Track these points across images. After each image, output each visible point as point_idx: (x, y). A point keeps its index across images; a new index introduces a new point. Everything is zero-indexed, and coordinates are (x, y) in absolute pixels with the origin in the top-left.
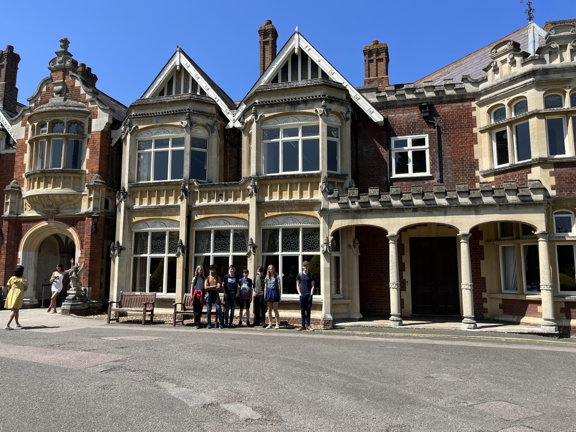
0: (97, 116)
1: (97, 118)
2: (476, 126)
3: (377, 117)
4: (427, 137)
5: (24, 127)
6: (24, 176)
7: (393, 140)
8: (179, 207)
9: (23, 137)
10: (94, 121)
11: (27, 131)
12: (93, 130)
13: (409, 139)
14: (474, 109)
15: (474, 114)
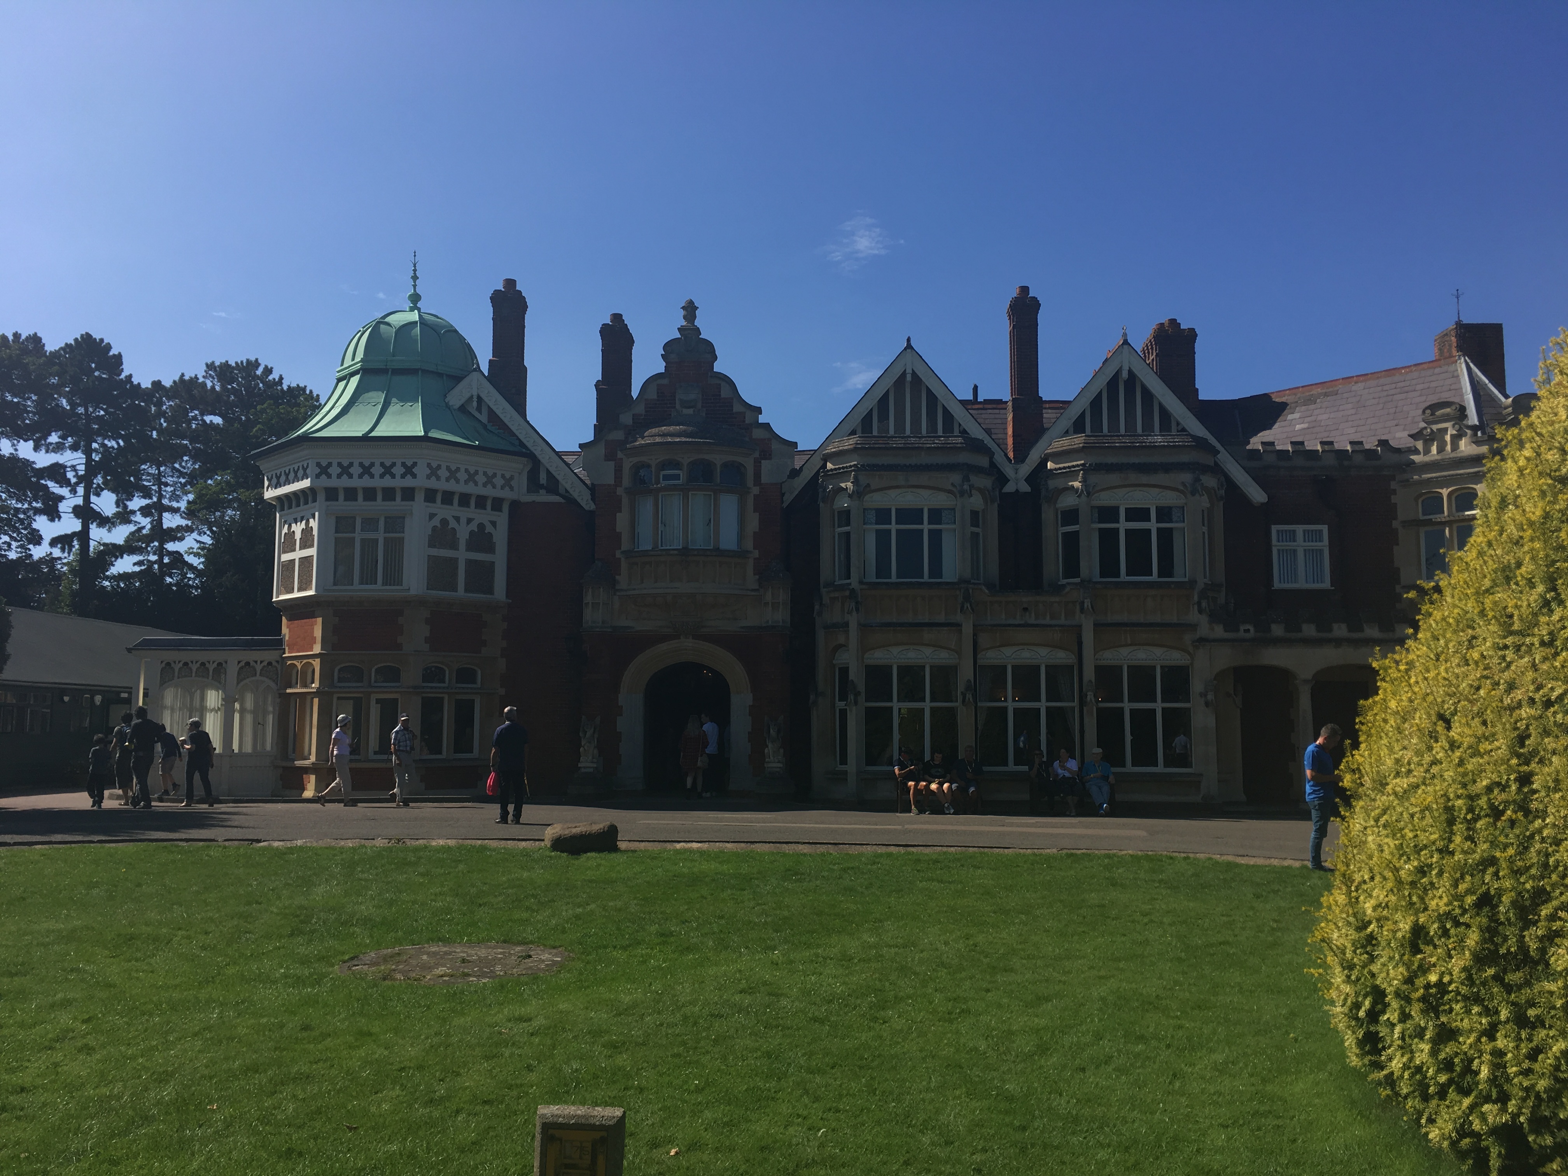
0: (770, 455)
1: (770, 459)
2: (1395, 518)
3: (1257, 495)
4: (1325, 529)
5: (612, 464)
6: (618, 554)
7: (1274, 528)
8: (959, 625)
9: (612, 481)
10: (765, 464)
11: (618, 470)
12: (764, 479)
13: (1300, 529)
14: (1394, 492)
15: (1394, 499)
